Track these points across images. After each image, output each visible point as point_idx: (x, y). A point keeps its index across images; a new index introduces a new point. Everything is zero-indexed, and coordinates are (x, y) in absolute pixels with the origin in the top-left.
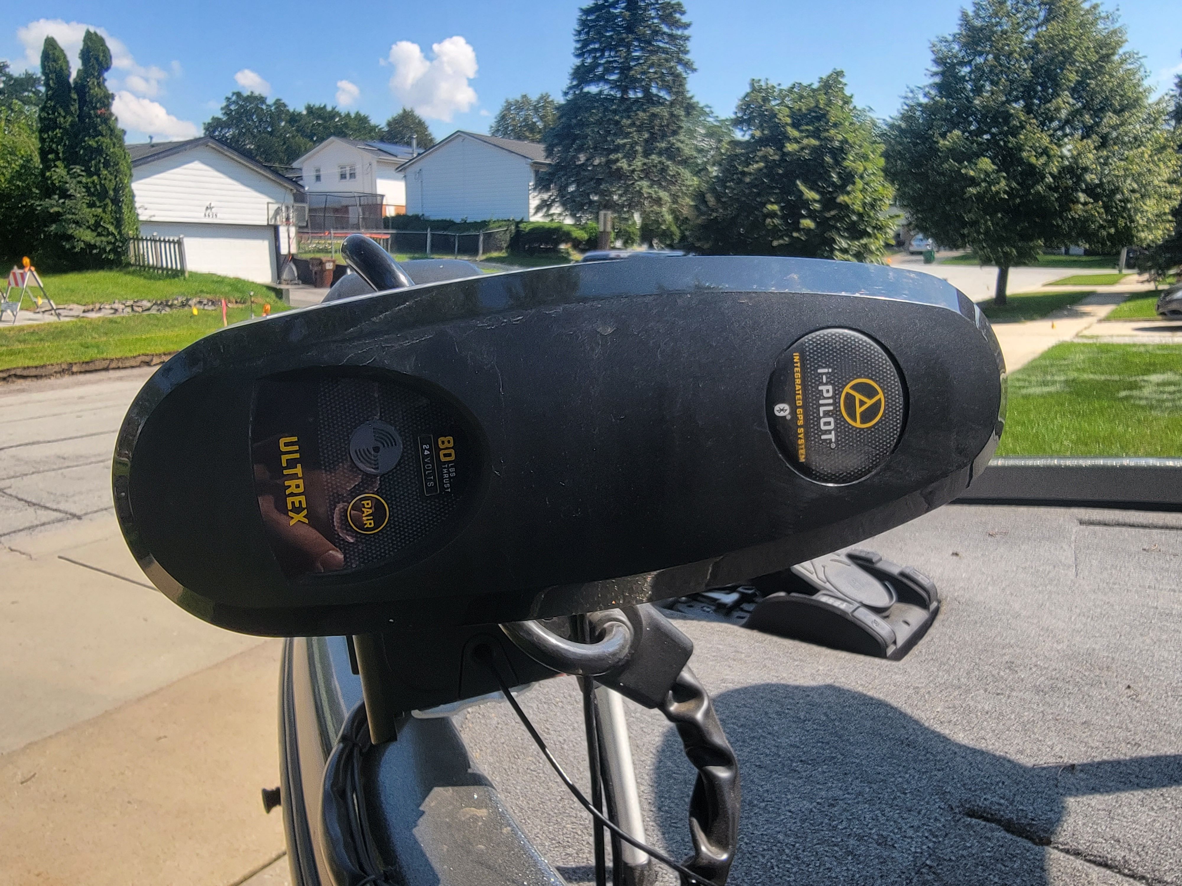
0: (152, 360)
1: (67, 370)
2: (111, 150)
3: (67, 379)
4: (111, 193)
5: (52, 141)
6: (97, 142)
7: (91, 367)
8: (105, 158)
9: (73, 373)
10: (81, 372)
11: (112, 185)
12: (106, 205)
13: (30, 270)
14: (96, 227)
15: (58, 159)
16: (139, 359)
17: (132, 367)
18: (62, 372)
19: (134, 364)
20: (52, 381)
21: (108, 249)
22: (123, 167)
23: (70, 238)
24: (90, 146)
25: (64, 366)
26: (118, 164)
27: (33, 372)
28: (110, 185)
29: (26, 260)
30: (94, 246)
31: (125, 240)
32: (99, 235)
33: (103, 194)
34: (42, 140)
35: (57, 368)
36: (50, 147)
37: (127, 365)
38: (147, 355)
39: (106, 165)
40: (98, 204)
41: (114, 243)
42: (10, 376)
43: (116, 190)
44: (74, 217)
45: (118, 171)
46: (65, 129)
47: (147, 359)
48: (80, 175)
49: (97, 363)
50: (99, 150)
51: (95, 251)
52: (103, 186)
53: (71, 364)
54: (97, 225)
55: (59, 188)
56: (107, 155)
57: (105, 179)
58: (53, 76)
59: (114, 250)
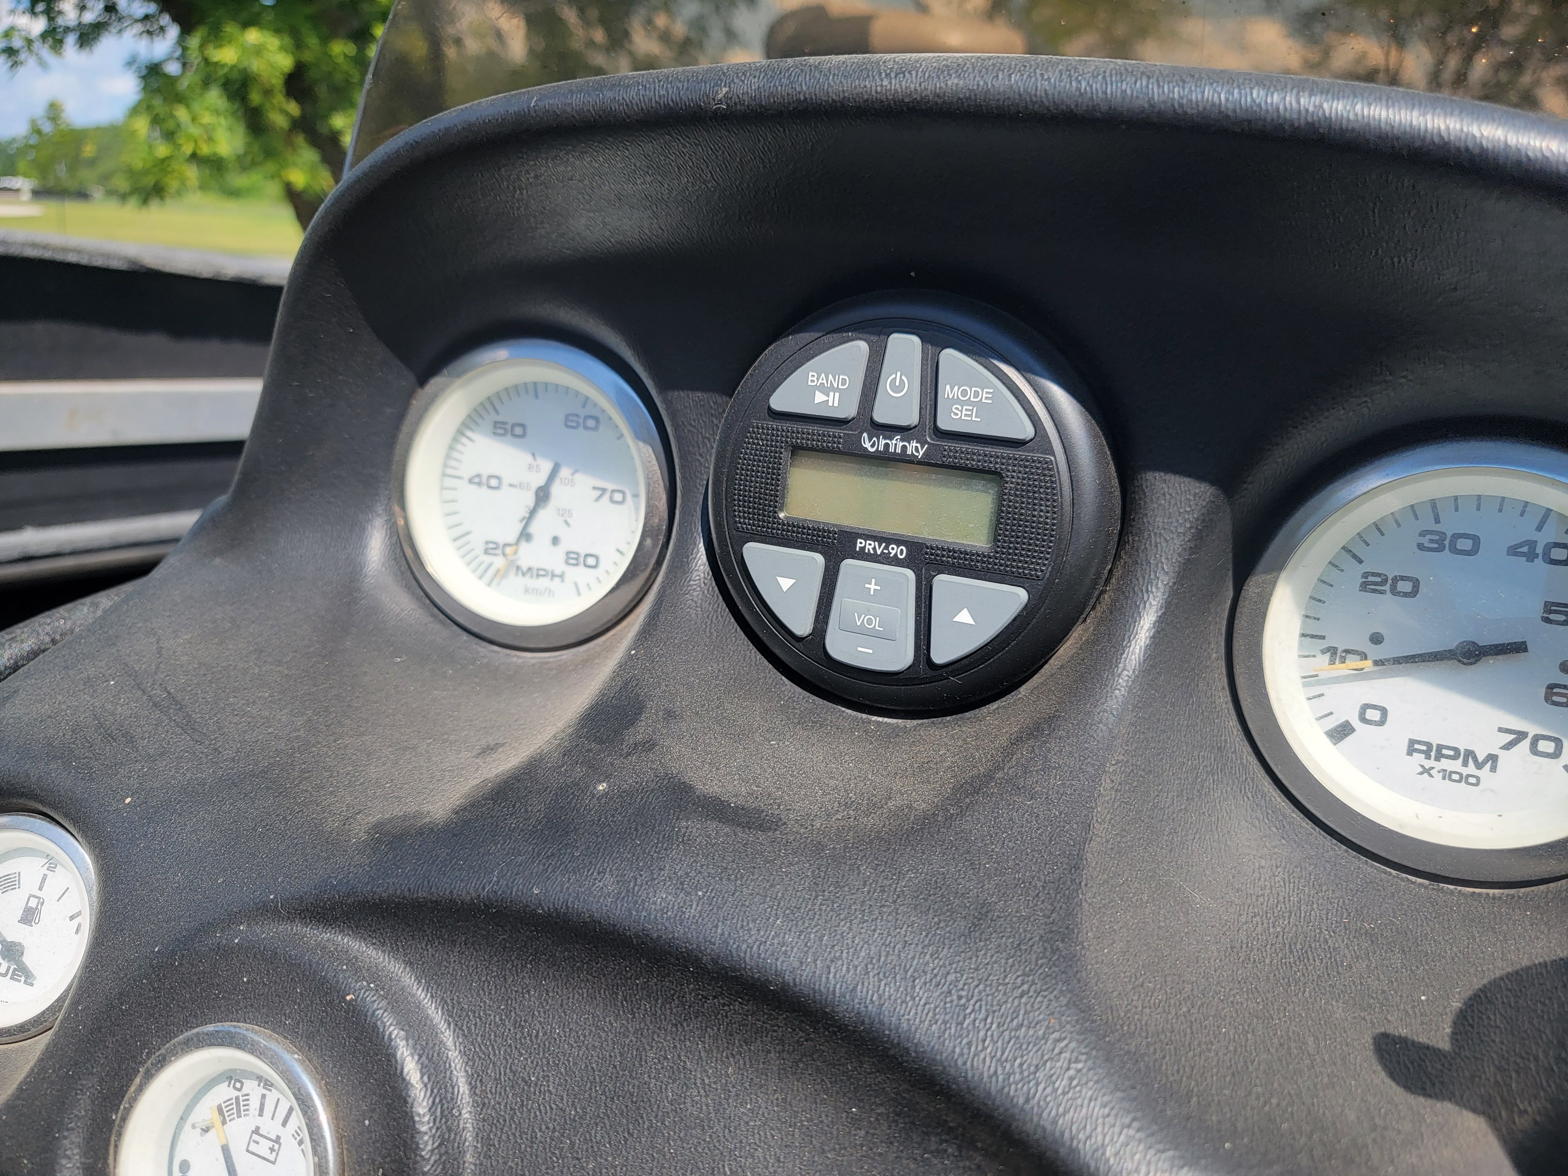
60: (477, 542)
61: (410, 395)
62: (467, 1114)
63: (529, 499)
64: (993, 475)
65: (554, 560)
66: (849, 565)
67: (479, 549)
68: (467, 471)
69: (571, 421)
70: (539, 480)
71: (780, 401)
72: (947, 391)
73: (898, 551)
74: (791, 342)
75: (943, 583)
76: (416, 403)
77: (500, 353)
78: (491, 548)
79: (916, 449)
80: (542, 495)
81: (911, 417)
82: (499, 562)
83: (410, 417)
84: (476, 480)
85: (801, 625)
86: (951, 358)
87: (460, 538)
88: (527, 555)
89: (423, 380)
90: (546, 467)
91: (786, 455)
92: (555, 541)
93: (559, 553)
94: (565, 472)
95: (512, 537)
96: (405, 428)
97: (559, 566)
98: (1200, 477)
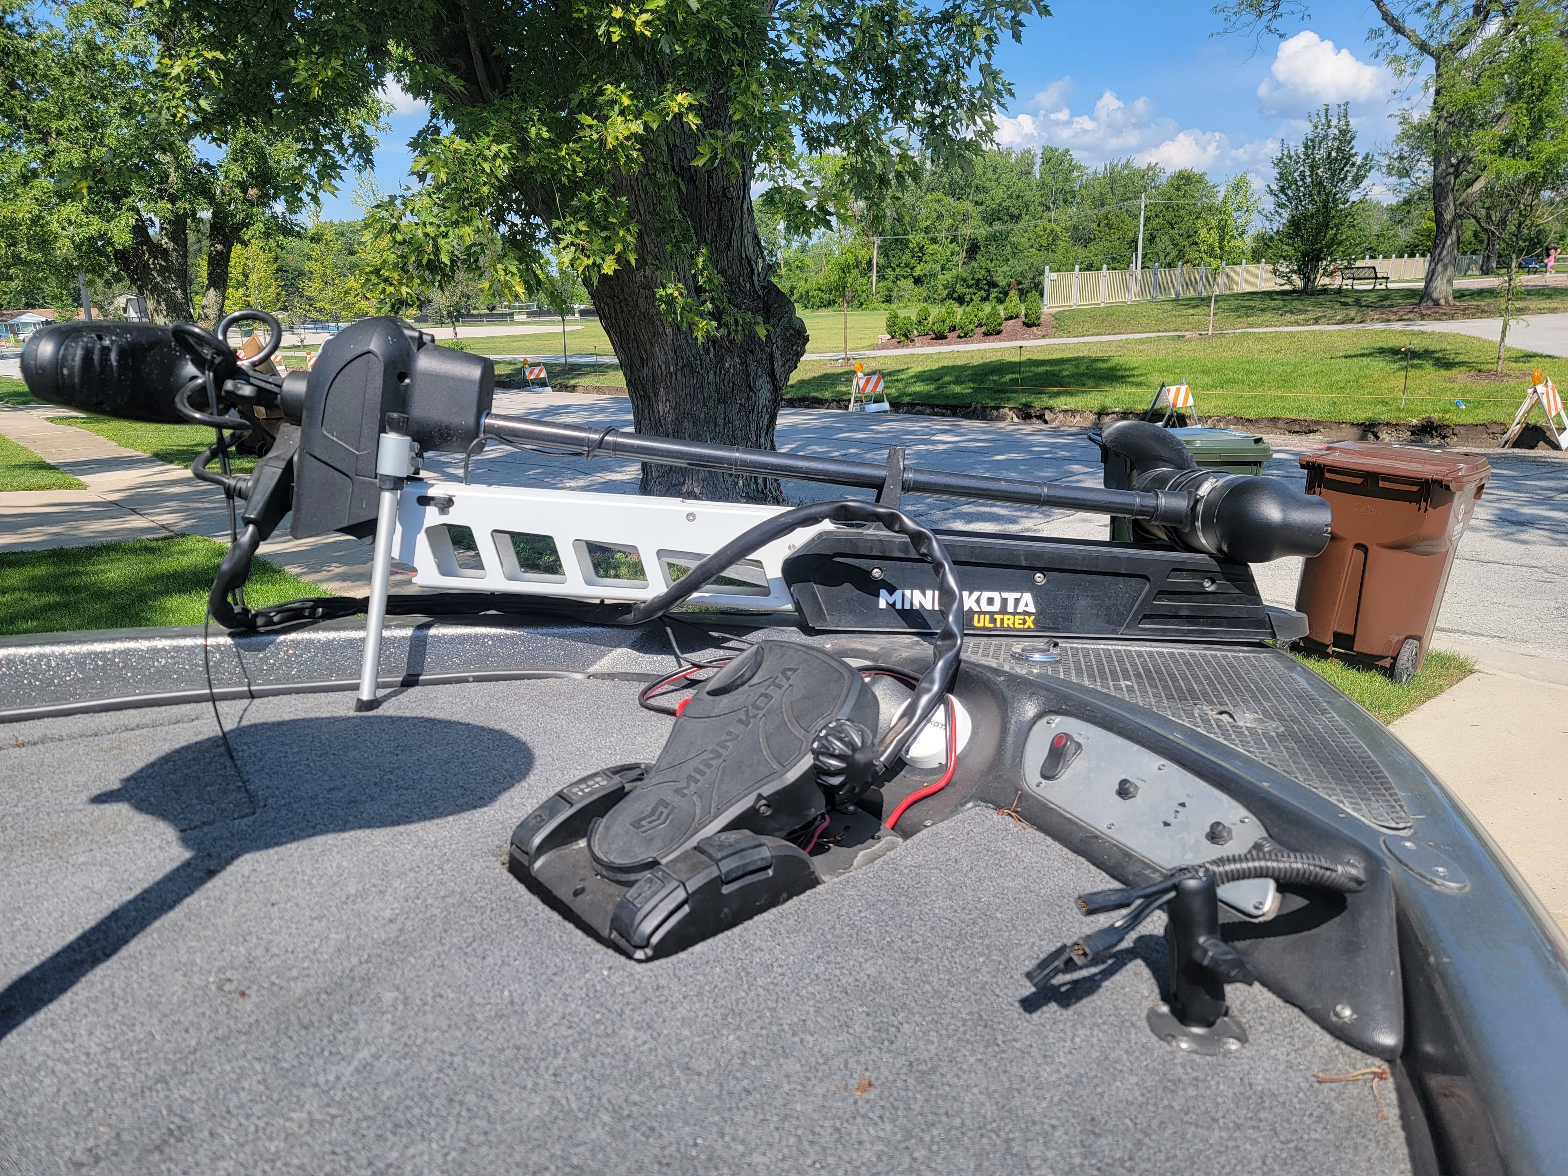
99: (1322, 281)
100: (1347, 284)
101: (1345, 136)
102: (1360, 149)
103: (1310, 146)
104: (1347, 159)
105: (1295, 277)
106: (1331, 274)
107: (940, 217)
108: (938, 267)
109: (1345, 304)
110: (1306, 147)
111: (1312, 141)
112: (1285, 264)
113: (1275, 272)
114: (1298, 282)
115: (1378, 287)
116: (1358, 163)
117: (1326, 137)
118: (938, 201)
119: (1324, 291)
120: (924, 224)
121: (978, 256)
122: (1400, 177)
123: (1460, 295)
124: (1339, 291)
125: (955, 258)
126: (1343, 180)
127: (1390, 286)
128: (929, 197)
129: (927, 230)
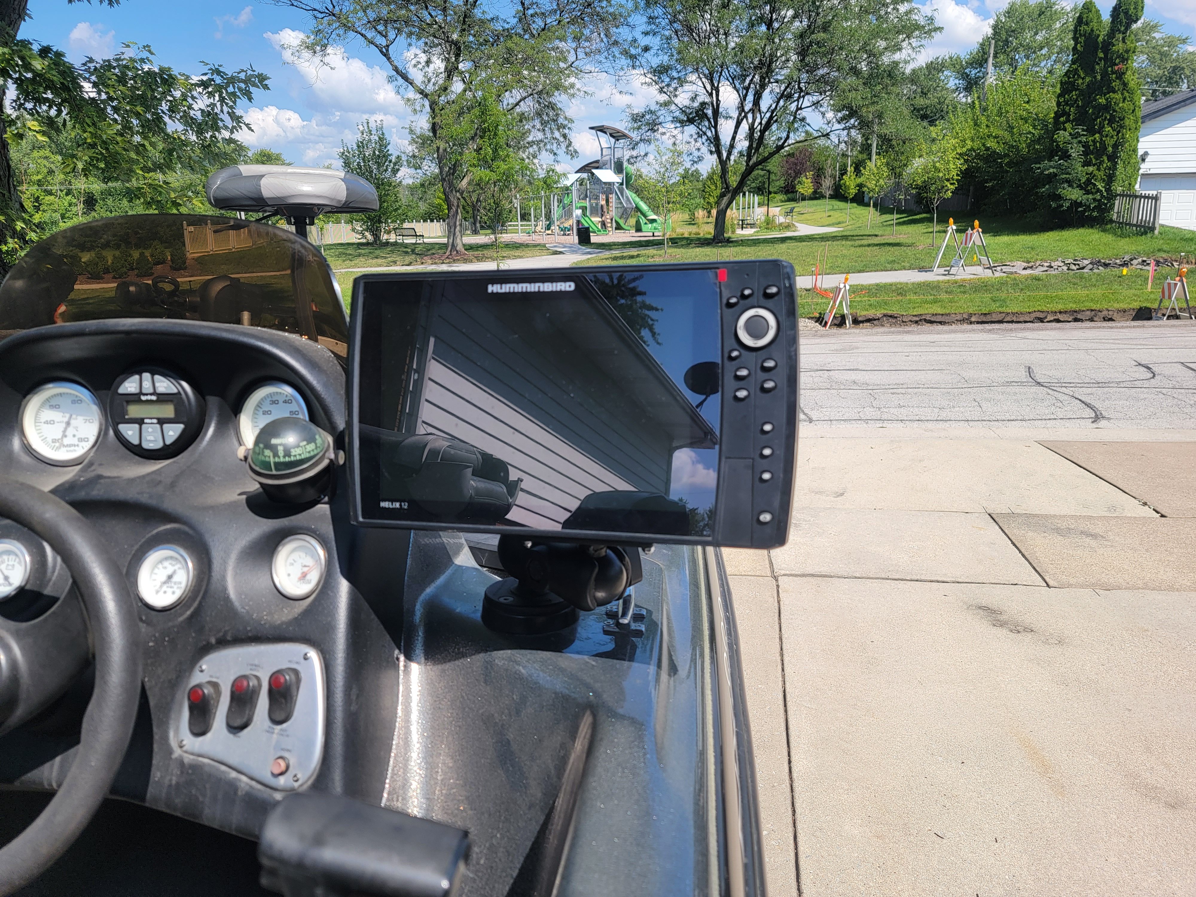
0: (1046, 317)
1: (967, 320)
2: (1121, 105)
3: (966, 326)
4: (1110, 149)
5: (1067, 104)
6: (1107, 100)
7: (988, 318)
8: (1111, 115)
9: (971, 323)
10: (978, 323)
11: (1112, 142)
12: (1102, 162)
13: (978, 231)
14: (1087, 186)
15: (1068, 120)
16: (1033, 315)
17: (1026, 322)
18: (963, 321)
19: (1028, 319)
20: (954, 327)
21: (1092, 206)
22: (1129, 122)
23: (1059, 197)
24: (1100, 104)
25: (965, 316)
26: (1124, 119)
27: (939, 319)
28: (1110, 142)
29: (977, 223)
30: (1080, 204)
31: (1111, 196)
32: (1088, 192)
33: (1101, 151)
34: (1059, 104)
35: (958, 318)
36: (1064, 110)
37: (1021, 319)
38: (1042, 312)
39: (1111, 122)
40: (1094, 161)
41: (1100, 200)
42: (921, 320)
43: (1115, 146)
44: (1067, 176)
45: (1122, 127)
46: (1081, 91)
47: (1042, 315)
48: (1080, 135)
49: (994, 316)
50: (1107, 108)
51: (1080, 209)
52: (1102, 142)
53: (971, 315)
54: (1088, 182)
55: (1061, 150)
56: (1114, 111)
57: (1107, 136)
58: (1082, 40)
59: (1098, 208)
60: (49, 440)
61: (22, 401)
62: (56, 574)
63: (64, 425)
64: (171, 401)
65: (75, 441)
66: (144, 426)
67: (50, 441)
68: (43, 420)
69: (74, 402)
70: (66, 419)
71: (121, 390)
72: (157, 385)
73: (155, 421)
74: (121, 377)
75: (166, 426)
76: (23, 403)
77: (50, 385)
78: (54, 441)
79: (154, 398)
80: (68, 424)
81: (151, 391)
82: (57, 444)
83: (22, 407)
84: (46, 422)
85: (136, 442)
86: (157, 377)
87: (44, 439)
88: (66, 441)
89: (25, 397)
90: (68, 416)
91: (125, 404)
92: (74, 436)
93: (76, 439)
94: (74, 416)
95: (60, 437)
96: (21, 411)
97: (76, 443)
98: (215, 395)
99: (384, 237)
100: (400, 239)
101: (382, 142)
102: (393, 151)
103: (361, 145)
104: (386, 156)
105: (367, 234)
106: (389, 232)
107: (51, 172)
108: (57, 216)
109: (407, 253)
110: (358, 147)
111: (362, 143)
112: (360, 224)
113: (353, 230)
114: (370, 237)
115: (418, 242)
116: (393, 161)
117: (370, 140)
118: (46, 158)
119: (387, 244)
120: (35, 178)
121: (97, 208)
122: (416, 169)
123: (470, 248)
124: (395, 244)
125: (74, 209)
126: (386, 170)
127: (426, 240)
128: (35, 154)
129: (39, 183)
